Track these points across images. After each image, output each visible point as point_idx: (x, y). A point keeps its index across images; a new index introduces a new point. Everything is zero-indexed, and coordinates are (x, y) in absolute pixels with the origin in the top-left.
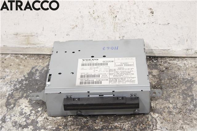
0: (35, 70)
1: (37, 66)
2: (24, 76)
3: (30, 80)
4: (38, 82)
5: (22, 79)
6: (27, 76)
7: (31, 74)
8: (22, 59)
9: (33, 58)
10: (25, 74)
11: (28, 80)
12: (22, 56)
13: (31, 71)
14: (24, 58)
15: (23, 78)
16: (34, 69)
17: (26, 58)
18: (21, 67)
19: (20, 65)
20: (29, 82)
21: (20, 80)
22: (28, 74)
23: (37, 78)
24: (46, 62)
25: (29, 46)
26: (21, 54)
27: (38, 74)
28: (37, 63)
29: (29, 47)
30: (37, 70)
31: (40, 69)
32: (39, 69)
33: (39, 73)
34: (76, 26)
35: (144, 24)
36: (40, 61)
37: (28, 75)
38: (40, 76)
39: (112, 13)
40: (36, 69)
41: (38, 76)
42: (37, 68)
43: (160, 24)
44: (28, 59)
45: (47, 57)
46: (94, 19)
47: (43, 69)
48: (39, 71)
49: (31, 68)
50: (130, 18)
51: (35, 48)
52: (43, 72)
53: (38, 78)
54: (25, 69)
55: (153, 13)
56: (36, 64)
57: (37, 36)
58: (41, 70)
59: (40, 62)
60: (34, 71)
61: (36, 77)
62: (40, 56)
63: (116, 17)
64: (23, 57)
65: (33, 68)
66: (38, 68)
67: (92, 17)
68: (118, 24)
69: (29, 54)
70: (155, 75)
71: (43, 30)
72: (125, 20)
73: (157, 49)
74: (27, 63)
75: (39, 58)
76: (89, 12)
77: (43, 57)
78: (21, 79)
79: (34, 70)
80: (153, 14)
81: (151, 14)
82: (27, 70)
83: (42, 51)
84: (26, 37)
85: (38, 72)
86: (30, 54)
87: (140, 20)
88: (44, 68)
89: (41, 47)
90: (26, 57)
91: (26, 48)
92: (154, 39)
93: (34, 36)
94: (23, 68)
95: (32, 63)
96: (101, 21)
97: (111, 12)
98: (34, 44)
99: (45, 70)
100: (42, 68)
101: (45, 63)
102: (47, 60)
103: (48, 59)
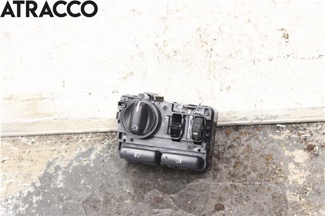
0: (53, 169)
1: (57, 158)
2: (33, 184)
3: (46, 191)
4: (62, 194)
5: (29, 192)
6: (38, 184)
7: (47, 178)
8: (25, 144)
9: (49, 142)
10: (35, 178)
11: (41, 193)
12: (24, 140)
13: (46, 173)
14: (30, 143)
15: (32, 190)
16: (51, 167)
17: (33, 143)
18: (25, 164)
19: (22, 159)
20: (43, 196)
21: (25, 195)
22: (41, 179)
23: (59, 186)
24: (76, 149)
25: (37, 119)
26: (22, 136)
27: (60, 178)
28: (56, 152)
29: (38, 122)
30: (58, 168)
31: (63, 165)
32: (61, 166)
33: (62, 174)
34: (132, 73)
35: (271, 60)
36: (64, 147)
37: (40, 182)
38: (65, 181)
39: (203, 42)
40: (55, 165)
41: (62, 181)
42: (58, 164)
43: (302, 59)
44: (37, 144)
45: (76, 137)
46: (166, 57)
47: (69, 165)
48: (63, 169)
49: (46, 164)
50: (240, 51)
51: (50, 122)
52: (71, 171)
53: (62, 185)
54: (33, 167)
55: (288, 38)
56: (55, 155)
57: (53, 99)
58: (66, 168)
59: (63, 149)
60: (53, 172)
61: (57, 183)
62: (61, 136)
63: (212, 49)
64: (26, 140)
65: (49, 164)
66: (60, 164)
67: (163, 53)
68: (216, 63)
69: (39, 135)
70: (301, 163)
71: (64, 86)
72: (231, 55)
73: (298, 108)
74: (36, 153)
75: (59, 142)
76: (156, 45)
77: (68, 139)
78: (27, 191)
79: (51, 170)
80: (287, 40)
81: (285, 40)
82: (38, 171)
83: (64, 127)
84: (30, 102)
85: (60, 172)
86: (41, 135)
87: (261, 52)
88: (72, 161)
89: (61, 120)
90: (33, 140)
91: (32, 123)
92: (292, 89)
93: (46, 98)
94: (30, 167)
95: (46, 152)
96: (182, 60)
97: (201, 41)
98: (46, 115)
99: (75, 166)
100: (68, 162)
101: (74, 152)
102: (76, 144)
103: (78, 141)
